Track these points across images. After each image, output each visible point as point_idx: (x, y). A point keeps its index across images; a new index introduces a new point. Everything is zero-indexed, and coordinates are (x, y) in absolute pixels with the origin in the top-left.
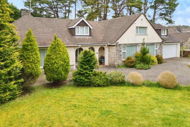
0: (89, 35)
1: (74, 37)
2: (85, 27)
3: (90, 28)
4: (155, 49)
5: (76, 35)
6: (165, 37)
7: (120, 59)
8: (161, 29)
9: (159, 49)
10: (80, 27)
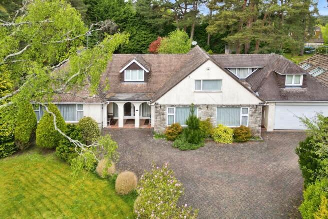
0: (143, 80)
1: (122, 83)
2: (138, 70)
3: (145, 71)
4: (242, 115)
5: (125, 80)
6: (300, 88)
7: (162, 124)
8: (285, 75)
9: (252, 116)
10: (131, 70)
